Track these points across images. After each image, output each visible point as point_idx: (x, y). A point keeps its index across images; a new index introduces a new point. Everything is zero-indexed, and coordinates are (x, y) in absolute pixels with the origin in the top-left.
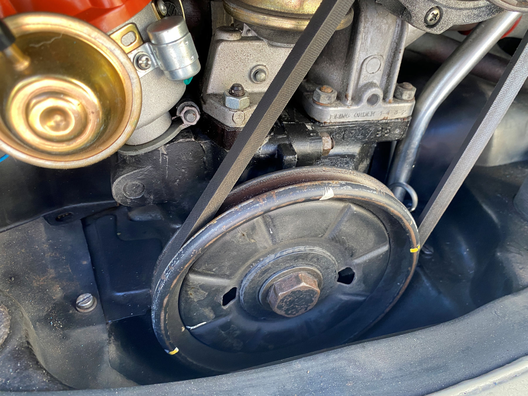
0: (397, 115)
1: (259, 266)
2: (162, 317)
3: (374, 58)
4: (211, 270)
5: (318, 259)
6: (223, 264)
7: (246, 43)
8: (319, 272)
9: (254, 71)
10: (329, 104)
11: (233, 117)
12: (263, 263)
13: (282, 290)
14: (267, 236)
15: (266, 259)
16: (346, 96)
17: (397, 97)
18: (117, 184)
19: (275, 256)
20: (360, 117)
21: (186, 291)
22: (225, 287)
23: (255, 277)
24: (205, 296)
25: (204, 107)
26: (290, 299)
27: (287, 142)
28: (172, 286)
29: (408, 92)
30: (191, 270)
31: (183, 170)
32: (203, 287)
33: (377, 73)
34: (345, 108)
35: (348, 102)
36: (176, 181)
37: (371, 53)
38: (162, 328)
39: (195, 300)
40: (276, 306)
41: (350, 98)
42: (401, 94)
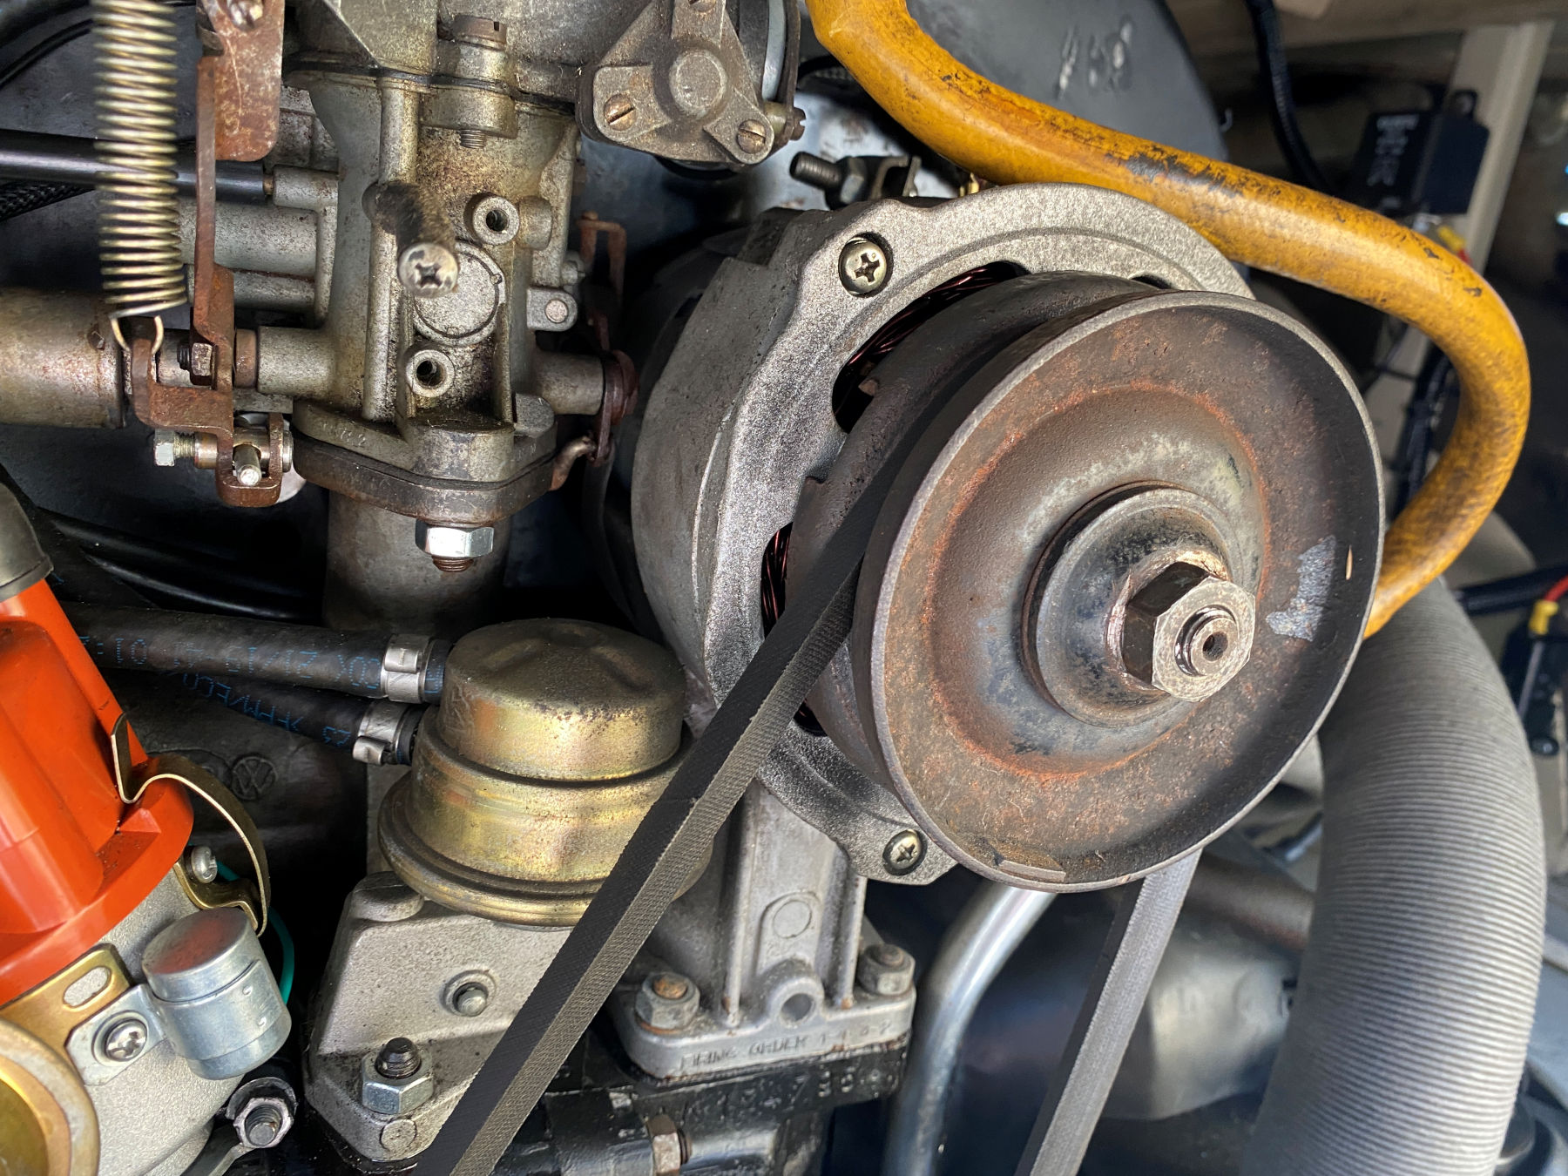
0: (869, 1036)
3: (792, 901)
7: (433, 924)
9: (453, 989)
10: (676, 1028)
11: (381, 1134)
16: (724, 1004)
20: (766, 1054)
25: (308, 1090)
29: (893, 976)
33: (803, 936)
34: (724, 1035)
35: (731, 1017)
37: (783, 890)
41: (734, 1007)
42: (876, 981)
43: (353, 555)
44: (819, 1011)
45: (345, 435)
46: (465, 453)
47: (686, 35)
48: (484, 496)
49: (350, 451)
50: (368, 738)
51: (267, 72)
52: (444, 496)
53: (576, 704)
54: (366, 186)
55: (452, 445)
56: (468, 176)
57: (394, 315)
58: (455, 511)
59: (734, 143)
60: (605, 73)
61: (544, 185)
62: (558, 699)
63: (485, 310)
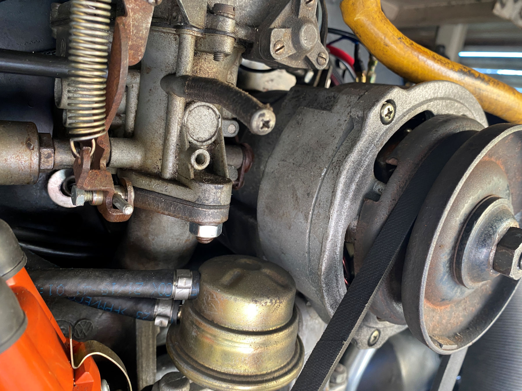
43: (147, 235)
45: (156, 186)
46: (220, 193)
47: (304, 16)
48: (225, 211)
49: (159, 193)
50: (160, 316)
51: (144, 25)
52: (210, 213)
53: (268, 298)
54: (163, 76)
55: (215, 190)
56: (208, 73)
57: (178, 133)
58: (214, 218)
59: (316, 61)
60: (275, 31)
61: (229, 76)
62: (261, 297)
63: (213, 130)
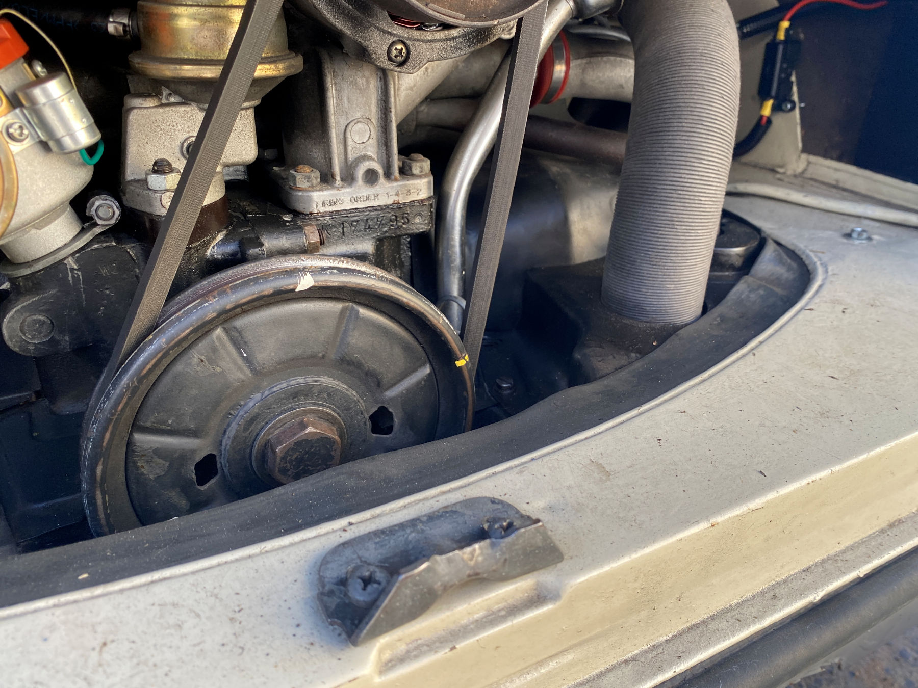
0: (411, 196)
1: (241, 413)
2: (99, 502)
3: (358, 122)
4: (165, 422)
5: (329, 394)
6: (182, 412)
7: (167, 109)
8: (335, 415)
9: (186, 145)
10: (309, 187)
11: (161, 200)
12: (245, 408)
13: (280, 443)
14: (240, 361)
15: (249, 401)
16: (333, 176)
17: (405, 172)
18: (9, 322)
19: (262, 395)
20: (359, 202)
21: (135, 463)
22: (193, 452)
23: (237, 431)
24: (166, 469)
25: (124, 199)
26: (295, 456)
27: (253, 236)
28: (104, 444)
29: (418, 164)
30: (136, 426)
31: (107, 292)
32: (159, 453)
33: (368, 142)
34: (334, 192)
35: (337, 183)
36: (100, 309)
37: (353, 117)
38: (103, 522)
39: (152, 477)
40: (277, 469)
41: (338, 178)
42: (410, 168)
44: (382, 180)
50: (114, 22)
